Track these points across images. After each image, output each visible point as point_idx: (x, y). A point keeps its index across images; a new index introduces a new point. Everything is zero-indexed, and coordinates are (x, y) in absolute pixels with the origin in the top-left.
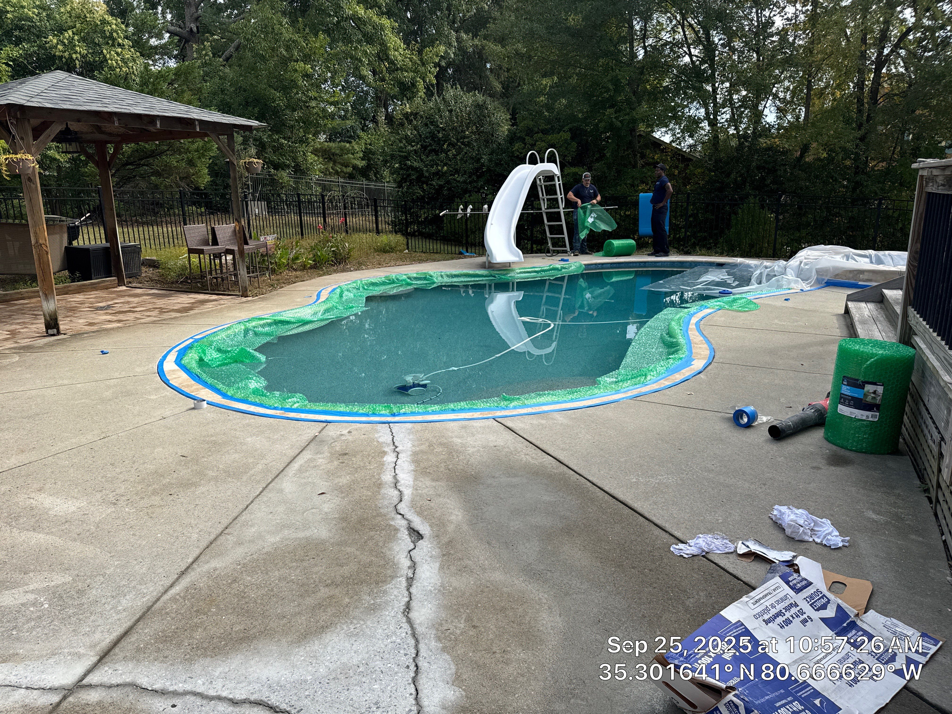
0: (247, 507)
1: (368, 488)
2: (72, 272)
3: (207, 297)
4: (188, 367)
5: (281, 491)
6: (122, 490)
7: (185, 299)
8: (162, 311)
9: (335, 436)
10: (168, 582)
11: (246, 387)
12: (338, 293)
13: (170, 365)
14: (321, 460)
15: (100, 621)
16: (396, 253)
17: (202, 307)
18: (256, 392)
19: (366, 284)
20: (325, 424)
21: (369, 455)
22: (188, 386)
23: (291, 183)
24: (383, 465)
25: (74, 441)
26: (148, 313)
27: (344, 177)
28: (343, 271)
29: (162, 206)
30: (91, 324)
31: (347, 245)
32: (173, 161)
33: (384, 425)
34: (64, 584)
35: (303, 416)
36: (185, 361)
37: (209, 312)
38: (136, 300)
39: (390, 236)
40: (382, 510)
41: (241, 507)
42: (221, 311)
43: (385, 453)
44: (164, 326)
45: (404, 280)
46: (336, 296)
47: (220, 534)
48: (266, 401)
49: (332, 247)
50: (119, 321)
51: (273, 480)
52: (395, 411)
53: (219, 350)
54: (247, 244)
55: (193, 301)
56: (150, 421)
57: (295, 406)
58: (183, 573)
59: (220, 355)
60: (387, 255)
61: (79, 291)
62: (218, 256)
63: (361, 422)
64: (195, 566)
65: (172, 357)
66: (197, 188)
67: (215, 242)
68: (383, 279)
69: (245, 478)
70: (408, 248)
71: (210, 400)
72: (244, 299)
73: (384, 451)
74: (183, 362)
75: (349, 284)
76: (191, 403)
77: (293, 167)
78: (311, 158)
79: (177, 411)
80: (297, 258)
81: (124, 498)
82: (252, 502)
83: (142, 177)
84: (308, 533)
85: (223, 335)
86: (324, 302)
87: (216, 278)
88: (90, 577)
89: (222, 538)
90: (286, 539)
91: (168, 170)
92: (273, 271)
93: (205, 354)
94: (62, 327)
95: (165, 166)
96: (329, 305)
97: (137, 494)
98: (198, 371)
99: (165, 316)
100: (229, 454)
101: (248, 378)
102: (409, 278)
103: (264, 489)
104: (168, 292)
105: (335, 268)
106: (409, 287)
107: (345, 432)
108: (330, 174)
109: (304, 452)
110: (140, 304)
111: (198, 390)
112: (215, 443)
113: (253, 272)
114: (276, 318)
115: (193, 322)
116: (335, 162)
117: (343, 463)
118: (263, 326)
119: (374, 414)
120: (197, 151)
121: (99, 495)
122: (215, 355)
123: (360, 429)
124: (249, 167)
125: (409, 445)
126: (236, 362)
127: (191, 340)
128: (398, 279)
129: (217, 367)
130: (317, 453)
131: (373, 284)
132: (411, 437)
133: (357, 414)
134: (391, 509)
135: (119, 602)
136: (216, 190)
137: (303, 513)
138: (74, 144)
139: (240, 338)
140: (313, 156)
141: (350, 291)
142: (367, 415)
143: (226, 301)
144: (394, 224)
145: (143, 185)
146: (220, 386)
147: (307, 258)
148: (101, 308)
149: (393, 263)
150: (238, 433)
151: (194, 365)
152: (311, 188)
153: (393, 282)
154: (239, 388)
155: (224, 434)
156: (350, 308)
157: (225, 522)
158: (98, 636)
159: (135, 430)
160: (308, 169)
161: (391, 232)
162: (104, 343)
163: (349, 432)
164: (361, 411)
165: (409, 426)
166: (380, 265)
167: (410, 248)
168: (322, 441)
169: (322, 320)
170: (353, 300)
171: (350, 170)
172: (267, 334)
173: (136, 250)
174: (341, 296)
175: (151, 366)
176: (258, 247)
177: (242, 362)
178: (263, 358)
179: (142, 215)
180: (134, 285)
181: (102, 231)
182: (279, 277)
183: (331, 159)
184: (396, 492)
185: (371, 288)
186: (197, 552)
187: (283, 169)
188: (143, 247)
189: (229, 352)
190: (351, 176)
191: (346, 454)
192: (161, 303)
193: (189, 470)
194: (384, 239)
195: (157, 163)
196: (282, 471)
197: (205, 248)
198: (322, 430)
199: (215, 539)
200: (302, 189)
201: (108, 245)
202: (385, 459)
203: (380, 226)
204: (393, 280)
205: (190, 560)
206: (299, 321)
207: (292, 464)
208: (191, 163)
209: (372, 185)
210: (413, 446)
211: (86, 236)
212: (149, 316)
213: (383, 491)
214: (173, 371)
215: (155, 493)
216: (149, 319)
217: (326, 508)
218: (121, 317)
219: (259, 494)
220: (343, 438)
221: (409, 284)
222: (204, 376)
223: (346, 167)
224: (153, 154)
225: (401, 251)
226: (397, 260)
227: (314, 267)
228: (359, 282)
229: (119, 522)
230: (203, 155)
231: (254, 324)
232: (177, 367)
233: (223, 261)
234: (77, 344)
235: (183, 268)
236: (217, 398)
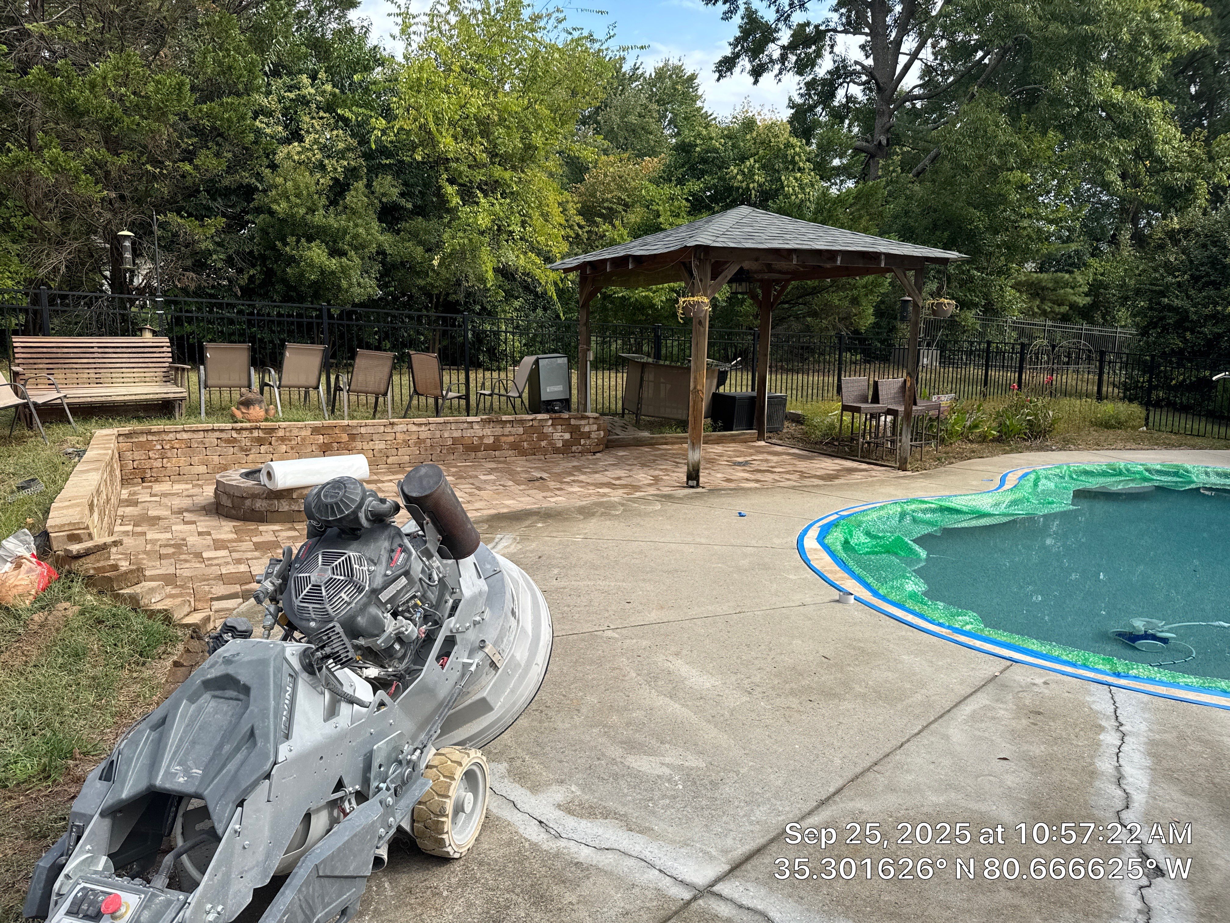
0: (902, 745)
1: (1074, 772)
2: (715, 420)
3: (855, 465)
4: (833, 549)
5: (946, 737)
6: (757, 680)
7: (830, 465)
8: (803, 475)
9: (1023, 683)
10: (807, 808)
11: (901, 588)
12: (1032, 480)
13: (811, 543)
14: (1003, 712)
15: (732, 826)
16: (1126, 430)
17: (849, 477)
18: (913, 596)
19: (1076, 472)
20: (1009, 663)
21: (1076, 725)
22: (831, 572)
23: (978, 327)
24: (1099, 745)
25: (710, 608)
26: (788, 476)
27: (1053, 319)
28: (1040, 449)
29: (813, 352)
30: (728, 480)
31: (1051, 413)
32: (835, 299)
33: (1100, 686)
34: (698, 768)
35: (978, 643)
36: (829, 540)
37: (857, 484)
38: (775, 458)
39: (1120, 404)
40: (1096, 812)
41: (896, 743)
42: (872, 484)
43: (1102, 729)
44: (805, 494)
45: (1139, 473)
46: (1028, 484)
47: (868, 769)
48: (927, 611)
49: (1027, 415)
50: (757, 481)
51: (935, 720)
52: (1120, 669)
53: (868, 534)
54: (915, 404)
55: (838, 468)
56: (788, 604)
57: (968, 628)
58: (823, 803)
59: (869, 540)
60: (1111, 431)
61: (718, 441)
62: (875, 416)
63: (1063, 673)
64: (837, 798)
65: (814, 533)
66: (857, 332)
67: (876, 399)
68: (1104, 468)
69: (899, 707)
70: (1147, 425)
71: (858, 595)
72: (901, 473)
73: (1100, 726)
74: (826, 541)
75: (1049, 469)
76: (836, 595)
77: (983, 306)
78: (1010, 293)
79: (818, 599)
80: (976, 426)
81: (759, 689)
82: (908, 740)
83: (797, 318)
84: (983, 807)
85: (874, 515)
86: (1011, 490)
87: (869, 443)
88: (724, 770)
89: (871, 775)
90: (953, 805)
91: (827, 309)
92: (943, 440)
93: (851, 536)
94: (701, 480)
95: (826, 305)
96: (1018, 495)
97: (773, 688)
98: (843, 555)
99: (807, 482)
100: (880, 669)
101: (904, 577)
102: (1147, 470)
103: (925, 728)
104: (811, 454)
105: (1028, 444)
106: (1146, 484)
107: (1039, 681)
108: (1034, 315)
109: (979, 694)
110: (779, 464)
111: (843, 579)
112: (863, 651)
113: (916, 440)
114: (943, 504)
115: (839, 494)
116: (1043, 300)
117: (1035, 724)
118: (925, 511)
119: (1085, 667)
120: (865, 287)
121: (733, 678)
122: (863, 539)
123: (1063, 683)
124: (936, 310)
125: (1143, 727)
126: (888, 552)
127: (836, 516)
128: (1128, 470)
129: (865, 554)
130: (997, 701)
131: (1086, 473)
132: (1147, 716)
133: (1057, 660)
134: (1110, 814)
135: (752, 810)
136: (878, 333)
137: (977, 777)
138: (744, 284)
139: (894, 522)
140: (1013, 291)
141: (1049, 479)
142: (1074, 665)
143: (878, 472)
144: (1126, 387)
145: (796, 326)
146: (870, 580)
147: (989, 428)
148: (739, 464)
149: (1120, 445)
150: (892, 646)
151: (838, 547)
152: (1002, 332)
153: (1120, 474)
154: (892, 587)
155: (875, 642)
156: (1049, 503)
157: (875, 756)
158: (729, 842)
159: (772, 611)
160: (1004, 309)
161: (1122, 399)
162: (742, 503)
163: (1045, 683)
164: (1065, 658)
165: (1146, 698)
166: (1098, 445)
167: (1151, 424)
168: (1004, 686)
169: (1004, 515)
170: (1053, 492)
171: (1064, 309)
172: (928, 523)
173: (781, 402)
174: (1036, 485)
175: (789, 539)
176: (929, 409)
177: (896, 554)
178: (923, 554)
179: (788, 361)
180: (774, 441)
181: (750, 377)
182: (948, 449)
183: (1038, 294)
184: (1119, 792)
185: (1083, 478)
186: (840, 783)
187: (968, 308)
188: (789, 398)
189: (879, 538)
190: (1065, 318)
191: (1039, 713)
192: (802, 465)
193: (832, 677)
194: (1108, 408)
195: (816, 302)
196: (949, 711)
197: (863, 406)
198: (1005, 670)
199: (862, 774)
200: (992, 334)
201: (755, 394)
202: (1101, 737)
203: (1104, 389)
204: (1121, 470)
205: (832, 790)
206: (972, 512)
207: (962, 706)
208: (855, 301)
209: (1096, 331)
210: (1150, 730)
211: (733, 382)
212: (789, 480)
213: (1097, 783)
214: (815, 550)
215: (792, 693)
216: (788, 483)
217: (1010, 780)
218: (759, 476)
219: (918, 734)
220: (1036, 689)
221: (1145, 479)
222: (851, 563)
223: (1059, 305)
224: (815, 291)
225: (1134, 428)
226: (1127, 440)
227: (998, 440)
228: (1065, 467)
229: (754, 715)
230: (872, 292)
231: (913, 507)
232: (819, 547)
233: (882, 423)
234: (715, 501)
235: (831, 427)
236: (866, 595)
